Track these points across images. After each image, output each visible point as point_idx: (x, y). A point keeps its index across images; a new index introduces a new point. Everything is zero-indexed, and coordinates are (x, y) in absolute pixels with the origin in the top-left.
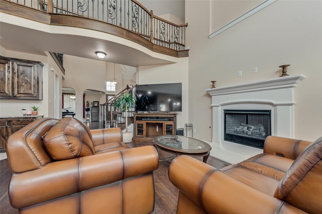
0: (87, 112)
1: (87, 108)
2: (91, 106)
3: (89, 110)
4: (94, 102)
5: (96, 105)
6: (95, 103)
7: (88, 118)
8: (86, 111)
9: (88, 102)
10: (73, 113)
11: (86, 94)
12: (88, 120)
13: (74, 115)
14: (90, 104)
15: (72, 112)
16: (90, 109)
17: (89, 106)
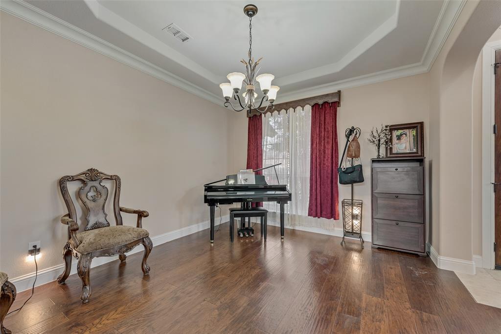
0: (348, 187)
1: (346, 164)
2: (368, 153)
3: (361, 180)
4: (393, 128)
5: (404, 145)
6: (396, 133)
7: (356, 222)
8: (341, 183)
9: (351, 131)
10: (283, 188)
11: (343, 95)
12: (352, 233)
13: (289, 198)
14: (364, 140)
15: (282, 183)
16: (367, 173)
17: (357, 156)
